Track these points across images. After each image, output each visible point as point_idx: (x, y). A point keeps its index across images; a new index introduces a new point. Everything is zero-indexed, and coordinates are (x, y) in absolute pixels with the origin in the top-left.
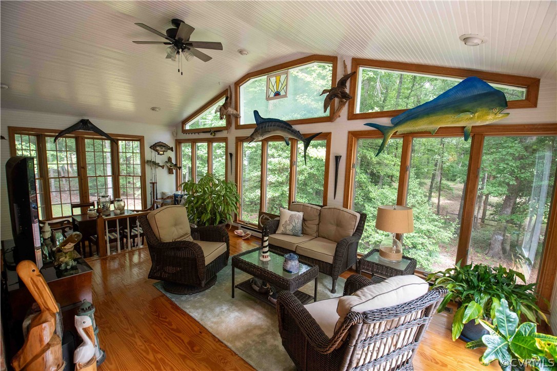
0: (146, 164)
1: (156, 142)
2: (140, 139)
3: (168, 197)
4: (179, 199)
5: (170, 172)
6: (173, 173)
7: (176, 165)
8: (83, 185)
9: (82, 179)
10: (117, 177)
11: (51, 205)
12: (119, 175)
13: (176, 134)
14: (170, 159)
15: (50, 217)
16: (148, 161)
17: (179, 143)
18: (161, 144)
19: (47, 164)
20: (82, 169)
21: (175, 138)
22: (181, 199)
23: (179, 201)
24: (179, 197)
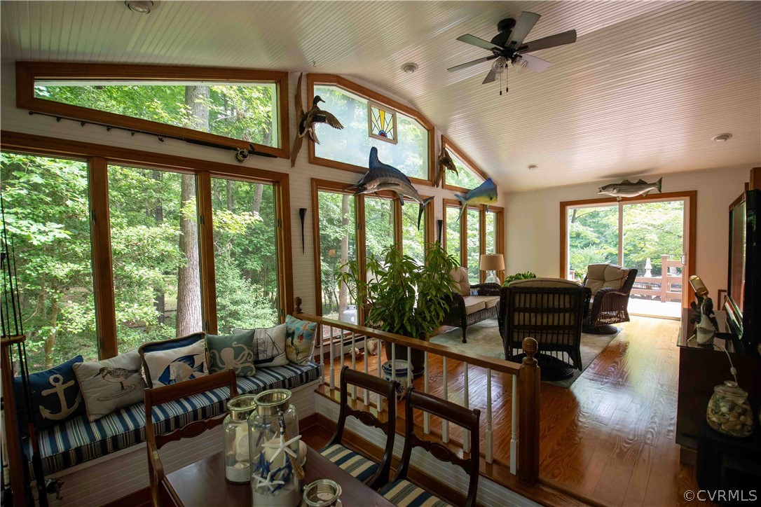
22: (72, 383)
23: (62, 397)
24: (56, 380)
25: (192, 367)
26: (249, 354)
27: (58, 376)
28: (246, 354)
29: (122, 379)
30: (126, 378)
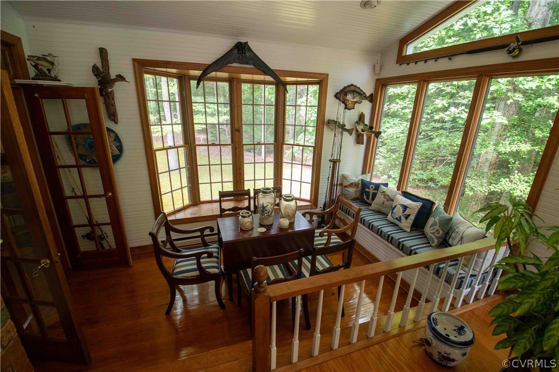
0: (325, 128)
1: (346, 85)
2: (321, 81)
3: (351, 185)
4: (371, 191)
5: (359, 140)
6: (363, 143)
7: (371, 128)
8: (238, 157)
9: (236, 149)
10: (280, 145)
11: (198, 184)
12: (283, 143)
13: (381, 69)
14: (361, 117)
15: (197, 201)
16: (329, 122)
17: (383, 85)
18: (352, 88)
19: (193, 124)
20: (237, 133)
21: (377, 77)
22: (376, 191)
23: (371, 194)
24: (372, 187)
25: (403, 213)
26: (437, 230)
27: (373, 186)
28: (436, 229)
29: (386, 200)
30: (387, 201)
